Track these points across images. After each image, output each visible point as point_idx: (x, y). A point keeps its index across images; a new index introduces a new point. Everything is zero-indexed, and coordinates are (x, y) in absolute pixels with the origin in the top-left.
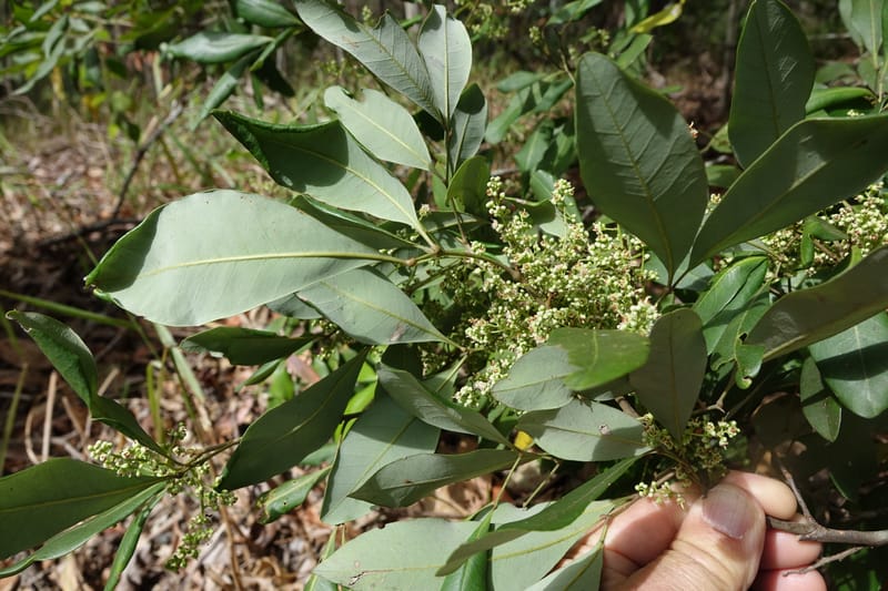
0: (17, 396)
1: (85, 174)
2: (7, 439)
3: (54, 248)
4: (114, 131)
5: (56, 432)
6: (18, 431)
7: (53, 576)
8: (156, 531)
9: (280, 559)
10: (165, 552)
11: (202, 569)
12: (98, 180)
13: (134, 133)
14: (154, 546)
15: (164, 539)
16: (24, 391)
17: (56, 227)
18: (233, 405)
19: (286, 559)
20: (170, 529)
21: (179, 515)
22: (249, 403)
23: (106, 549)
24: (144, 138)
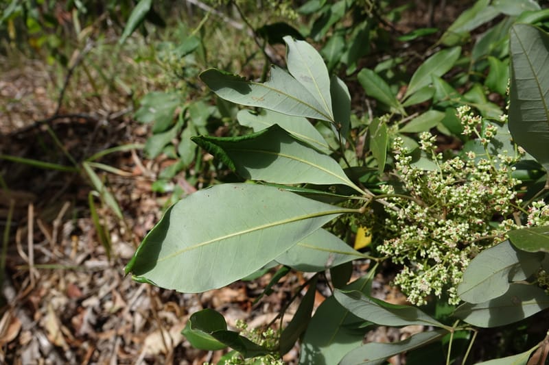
0: (9, 224)
1: (34, 92)
2: (5, 249)
3: (20, 136)
4: (51, 60)
5: (35, 242)
6: (12, 243)
7: (42, 324)
8: (102, 294)
9: (178, 303)
10: (108, 305)
11: (132, 313)
12: (42, 95)
13: (64, 61)
14: (102, 302)
15: (107, 298)
16: (13, 220)
17: (19, 124)
18: (141, 220)
19: (182, 303)
20: (111, 293)
21: (115, 284)
22: (151, 218)
23: (73, 305)
24: (71, 64)
